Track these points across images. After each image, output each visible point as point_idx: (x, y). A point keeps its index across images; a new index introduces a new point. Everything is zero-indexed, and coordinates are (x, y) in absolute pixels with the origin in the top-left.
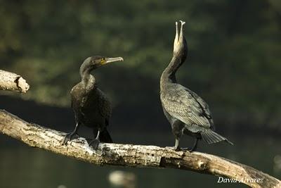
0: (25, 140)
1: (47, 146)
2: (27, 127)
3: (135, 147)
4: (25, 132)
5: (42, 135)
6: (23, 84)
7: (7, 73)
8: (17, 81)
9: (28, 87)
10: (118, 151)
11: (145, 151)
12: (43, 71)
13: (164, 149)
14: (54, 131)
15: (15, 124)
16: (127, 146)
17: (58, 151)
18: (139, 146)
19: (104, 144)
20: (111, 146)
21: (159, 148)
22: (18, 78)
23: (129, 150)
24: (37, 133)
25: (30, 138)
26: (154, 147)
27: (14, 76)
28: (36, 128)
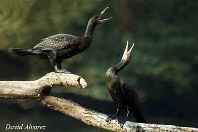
0: (84, 120)
1: (98, 124)
2: (85, 112)
3: (159, 126)
4: (84, 114)
5: (96, 117)
6: (83, 83)
7: (73, 75)
8: (79, 80)
9: (86, 84)
10: (147, 129)
11: (165, 129)
13: (178, 127)
14: (104, 114)
15: (77, 109)
16: (153, 125)
17: (106, 128)
18: (161, 125)
19: (138, 124)
20: (142, 125)
21: (175, 127)
22: (80, 78)
23: (155, 128)
24: (92, 116)
25: (87, 119)
26: (172, 126)
27: (77, 77)
28: (91, 112)
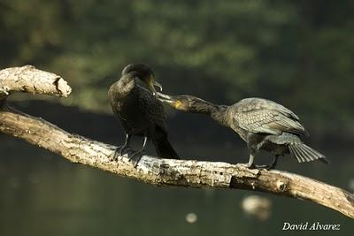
0: (66, 155)
1: (92, 162)
2: (68, 139)
3: (200, 163)
4: (66, 145)
5: (87, 148)
6: (64, 87)
7: (45, 73)
8: (56, 83)
9: (70, 90)
10: (178, 169)
11: (212, 169)
12: (88, 71)
13: (234, 166)
14: (102, 144)
15: (54, 134)
16: (190, 163)
17: (106, 168)
18: (204, 163)
19: (163, 160)
20: (171, 162)
21: (229, 165)
22: (58, 79)
23: (193, 167)
24: (81, 146)
25: (72, 152)
26: (224, 164)
27: (53, 77)
28: (79, 140)
